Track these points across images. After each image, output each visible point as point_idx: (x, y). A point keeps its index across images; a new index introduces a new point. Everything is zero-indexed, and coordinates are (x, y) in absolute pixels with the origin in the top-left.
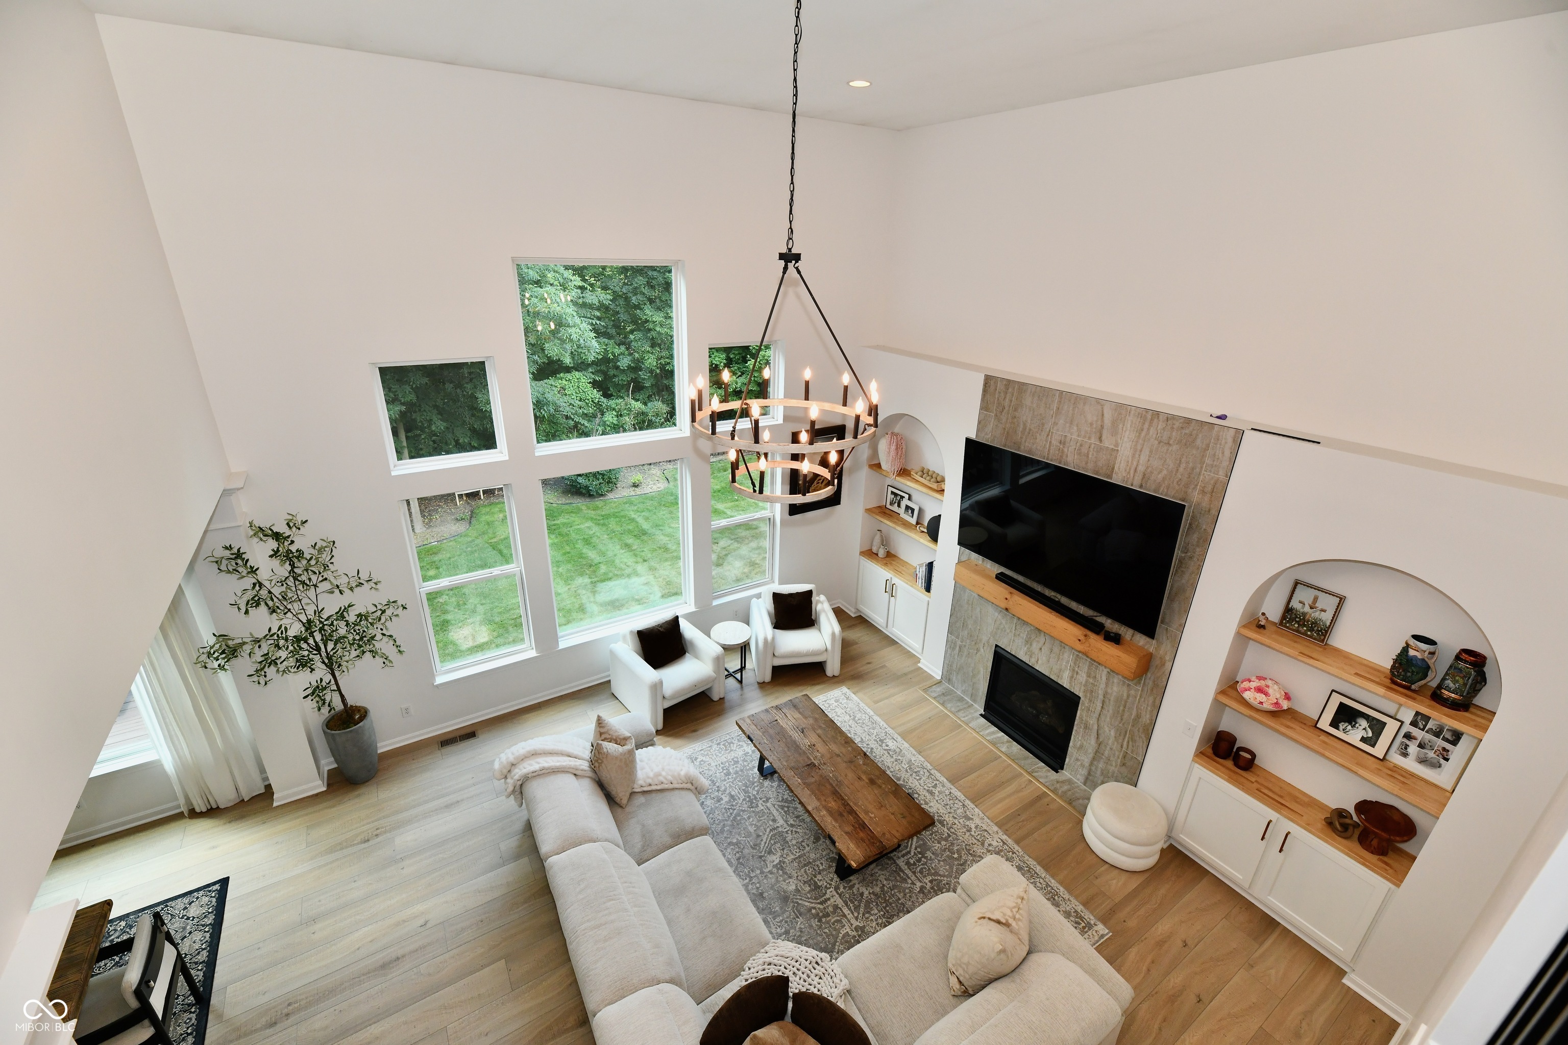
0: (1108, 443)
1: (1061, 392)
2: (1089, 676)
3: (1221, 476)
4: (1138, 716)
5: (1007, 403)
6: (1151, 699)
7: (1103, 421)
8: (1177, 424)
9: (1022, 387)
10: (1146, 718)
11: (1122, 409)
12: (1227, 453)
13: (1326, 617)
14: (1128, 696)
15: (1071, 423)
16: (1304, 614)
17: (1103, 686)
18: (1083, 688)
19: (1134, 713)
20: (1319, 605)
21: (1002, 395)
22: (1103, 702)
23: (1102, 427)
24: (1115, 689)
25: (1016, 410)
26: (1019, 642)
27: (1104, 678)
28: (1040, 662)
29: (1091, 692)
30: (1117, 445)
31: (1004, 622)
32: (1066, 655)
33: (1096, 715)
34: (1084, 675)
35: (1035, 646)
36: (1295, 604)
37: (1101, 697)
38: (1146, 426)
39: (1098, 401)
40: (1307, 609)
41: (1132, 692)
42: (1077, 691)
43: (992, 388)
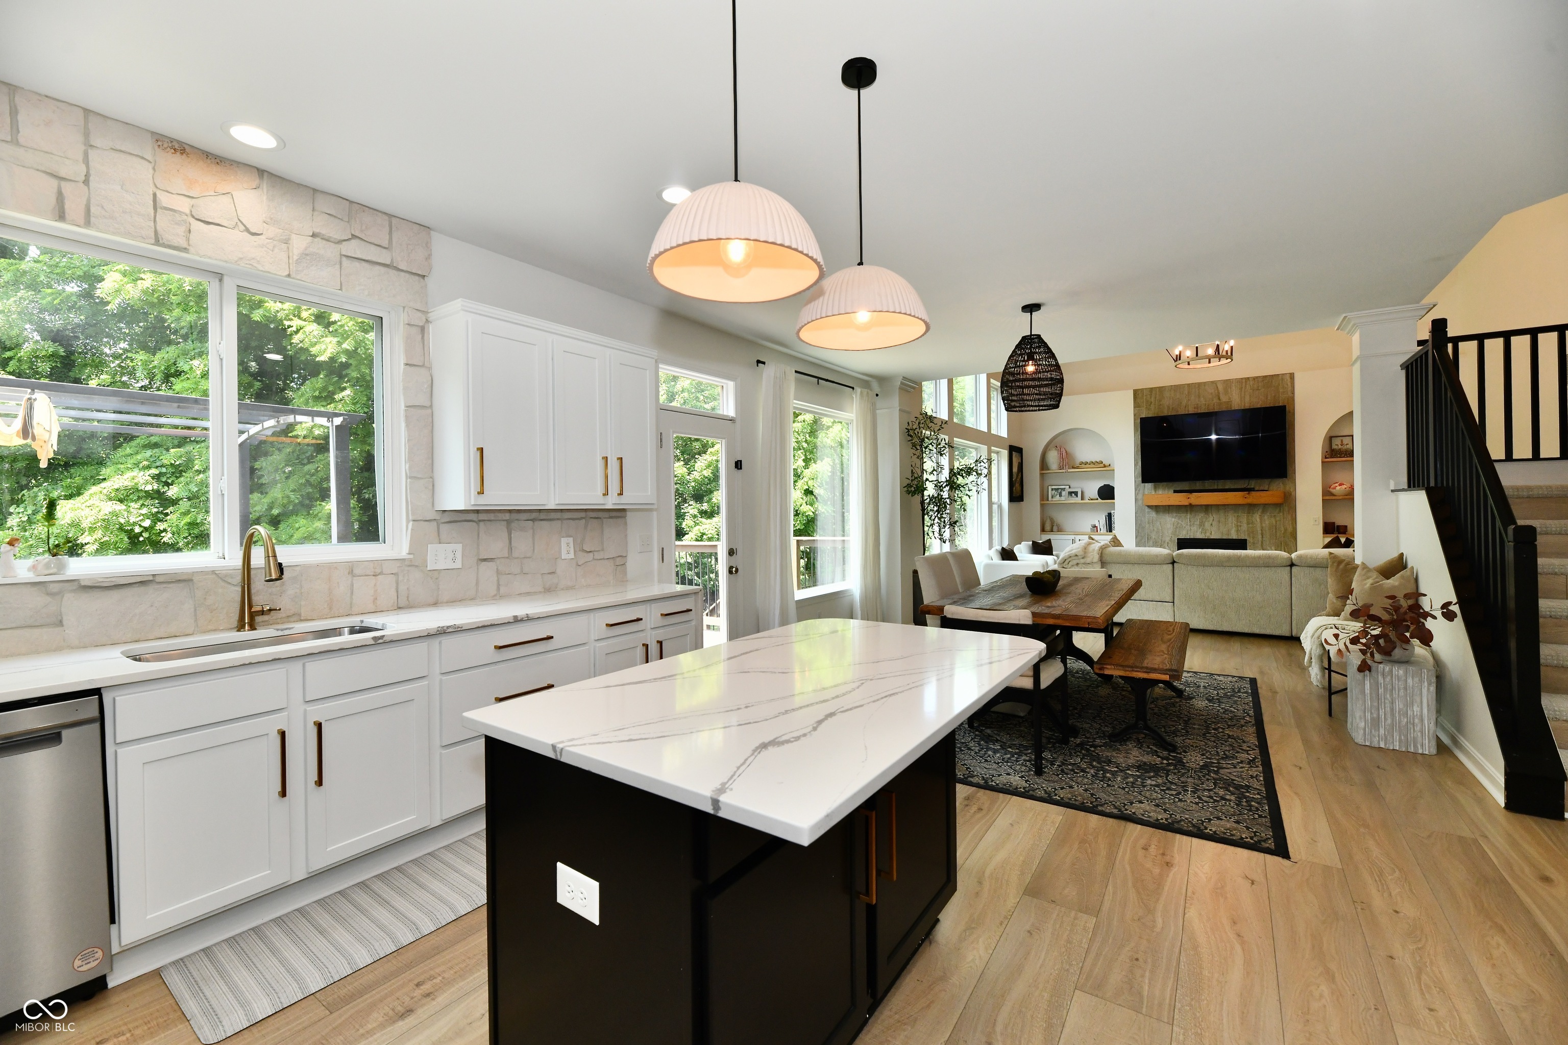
0: (1224, 399)
1: (1188, 385)
2: (1248, 523)
3: (1290, 394)
4: (1286, 530)
5: (1153, 399)
6: (1289, 517)
7: (1218, 390)
8: (1260, 380)
9: (1161, 389)
10: (1290, 529)
11: (1227, 383)
12: (1289, 384)
13: (1350, 446)
14: (1276, 522)
15: (1199, 397)
16: (1340, 449)
17: (1259, 525)
18: (1246, 533)
19: (1283, 529)
20: (1345, 442)
21: (1149, 396)
22: (1262, 534)
23: (1219, 393)
24: (1267, 522)
25: (1160, 401)
26: (1194, 528)
27: (1258, 520)
28: (1213, 533)
29: (1252, 532)
30: (1230, 398)
31: (1180, 522)
32: (1230, 519)
33: (1260, 543)
34: (1245, 525)
35: (1207, 525)
36: (1334, 447)
37: (1260, 532)
38: (1244, 384)
39: (1212, 382)
40: (1340, 447)
41: (1278, 519)
42: (1242, 537)
43: (1140, 395)
